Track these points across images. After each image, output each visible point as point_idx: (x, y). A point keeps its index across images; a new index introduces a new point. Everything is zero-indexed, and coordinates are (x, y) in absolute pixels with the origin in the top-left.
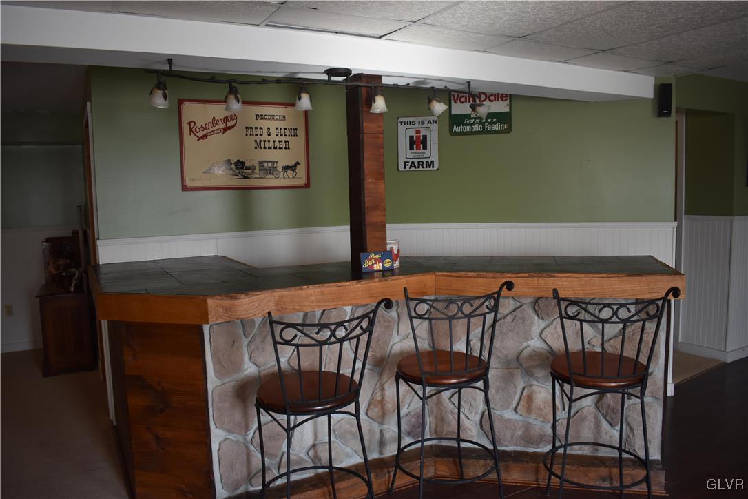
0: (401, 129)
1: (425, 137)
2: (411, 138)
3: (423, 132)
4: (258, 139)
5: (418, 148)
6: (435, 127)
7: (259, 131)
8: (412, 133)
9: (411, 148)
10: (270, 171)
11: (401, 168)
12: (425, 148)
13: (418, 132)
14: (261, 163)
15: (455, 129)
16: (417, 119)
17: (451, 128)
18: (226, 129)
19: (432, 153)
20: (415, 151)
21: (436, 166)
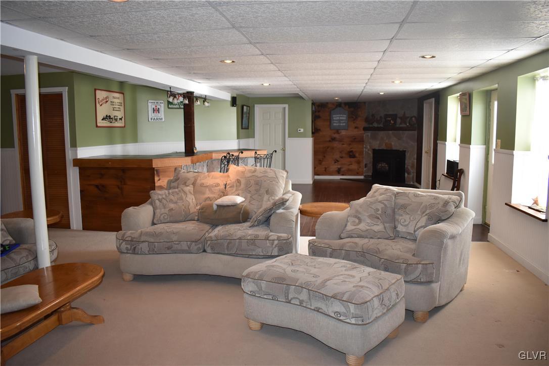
0: (150, 104)
1: (159, 109)
2: (154, 109)
3: (158, 107)
4: (114, 106)
5: (156, 113)
6: (162, 105)
7: (113, 104)
8: (154, 107)
9: (154, 113)
10: (116, 120)
11: (150, 120)
12: (159, 113)
13: (156, 106)
14: (114, 116)
15: (170, 106)
16: (155, 102)
17: (168, 106)
18: (106, 102)
19: (162, 115)
20: (155, 114)
21: (163, 120)
